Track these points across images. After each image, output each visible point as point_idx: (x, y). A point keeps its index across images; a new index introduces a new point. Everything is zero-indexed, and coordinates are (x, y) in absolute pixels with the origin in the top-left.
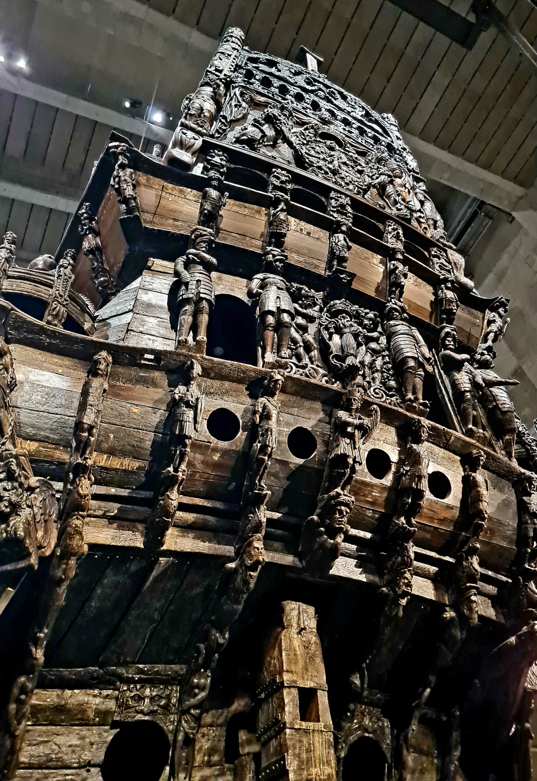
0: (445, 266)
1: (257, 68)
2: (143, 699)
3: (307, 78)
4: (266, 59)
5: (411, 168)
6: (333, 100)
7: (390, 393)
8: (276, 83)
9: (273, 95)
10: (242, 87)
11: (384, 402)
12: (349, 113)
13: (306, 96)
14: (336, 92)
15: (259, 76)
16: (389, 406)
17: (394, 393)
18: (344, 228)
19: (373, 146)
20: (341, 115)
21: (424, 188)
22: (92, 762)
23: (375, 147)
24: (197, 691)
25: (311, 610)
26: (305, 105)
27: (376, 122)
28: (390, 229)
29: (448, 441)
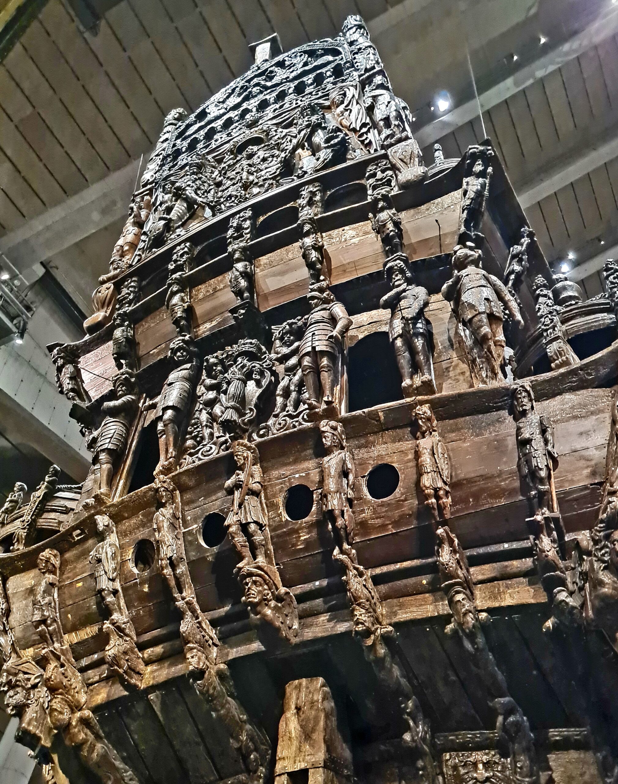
0: (381, 180)
3: (242, 87)
6: (269, 83)
8: (203, 134)
11: (286, 430)
12: (286, 80)
13: (235, 114)
14: (273, 68)
15: (186, 145)
16: (289, 431)
18: (237, 256)
20: (274, 95)
26: (234, 126)
27: (324, 53)
29: (379, 420)
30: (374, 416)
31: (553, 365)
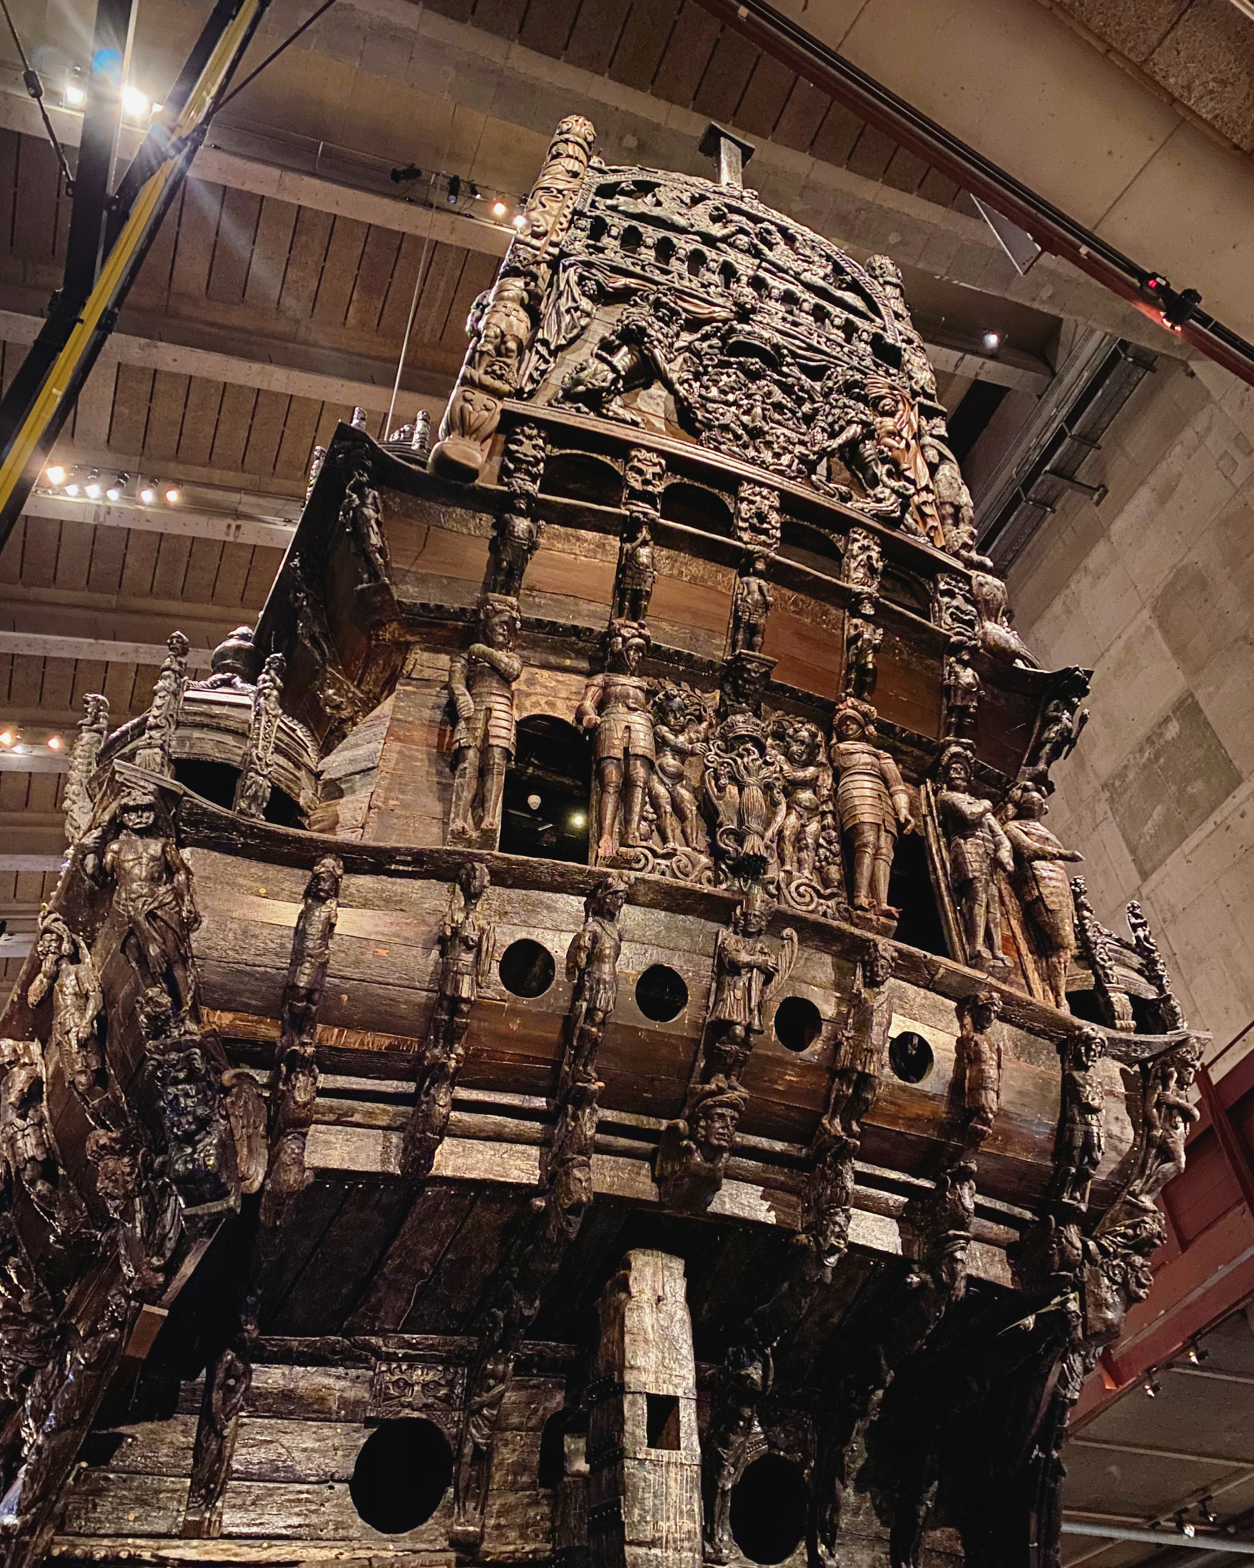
0: (963, 612)
1: (614, 208)
2: (412, 1385)
3: (717, 209)
4: (635, 183)
5: (916, 387)
6: (766, 250)
7: (829, 891)
8: (651, 235)
9: (643, 268)
10: (584, 263)
11: (812, 912)
12: (797, 276)
13: (710, 254)
14: (772, 228)
15: (618, 225)
16: (822, 920)
17: (835, 890)
18: (760, 566)
19: (842, 347)
20: (778, 285)
21: (943, 431)
22: (336, 1476)
23: (846, 350)
24: (492, 1382)
25: (678, 1265)
26: (708, 275)
27: (855, 287)
28: (856, 546)
29: (933, 976)
30: (932, 967)
31: (1118, 1023)
